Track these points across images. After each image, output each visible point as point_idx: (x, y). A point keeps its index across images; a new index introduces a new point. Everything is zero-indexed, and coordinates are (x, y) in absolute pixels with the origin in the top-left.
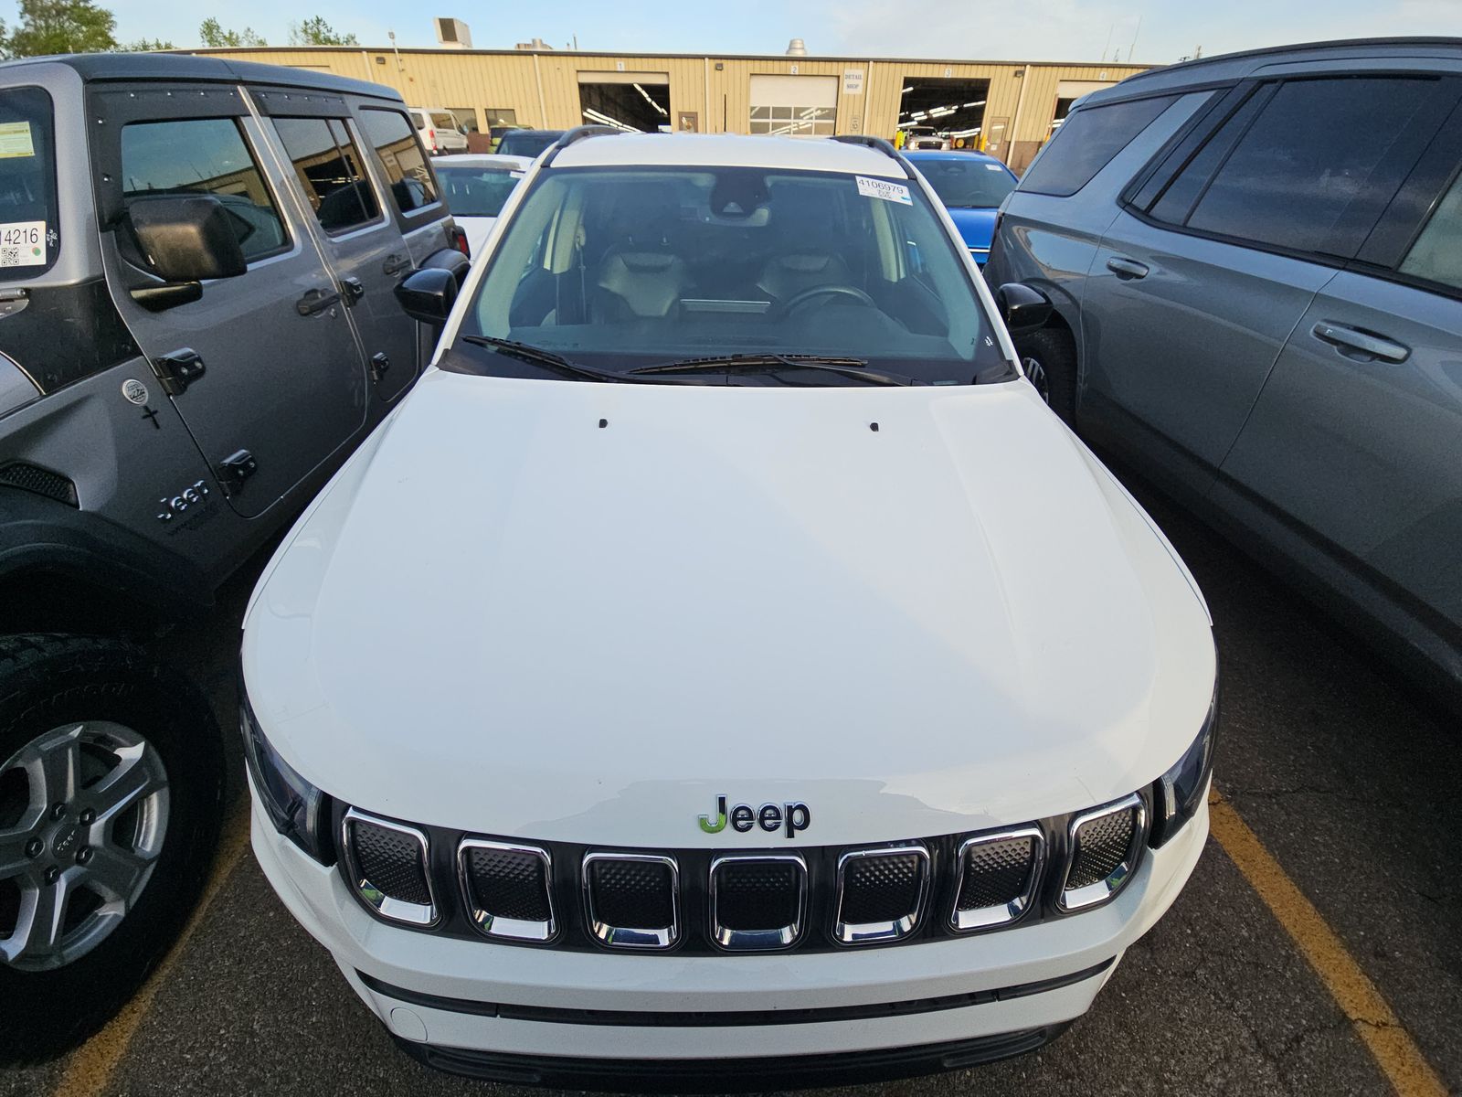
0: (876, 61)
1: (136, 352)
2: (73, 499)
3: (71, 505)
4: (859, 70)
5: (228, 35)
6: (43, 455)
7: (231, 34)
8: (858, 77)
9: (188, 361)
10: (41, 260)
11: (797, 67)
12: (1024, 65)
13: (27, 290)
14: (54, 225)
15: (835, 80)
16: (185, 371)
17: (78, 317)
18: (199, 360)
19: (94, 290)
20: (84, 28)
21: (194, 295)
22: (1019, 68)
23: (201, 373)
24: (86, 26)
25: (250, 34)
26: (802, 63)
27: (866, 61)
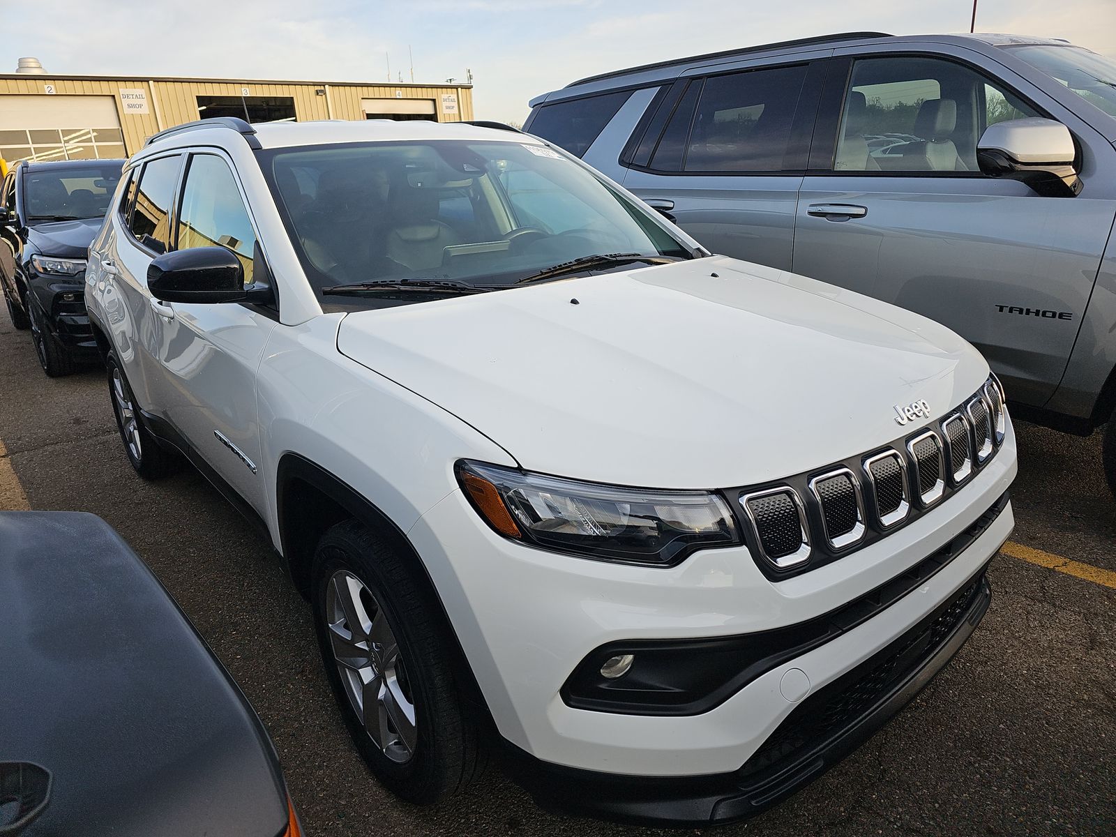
0: (157, 80)
4: (139, 89)
8: (140, 97)
11: (53, 87)
12: (323, 84)
15: (110, 100)
22: (320, 88)
26: (58, 83)
27: (146, 80)
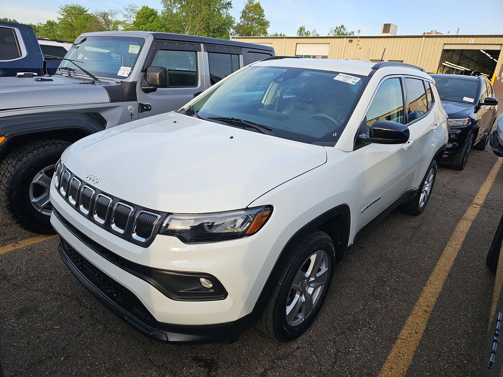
1: (136, 100)
2: (105, 126)
3: (104, 127)
5: (306, 32)
6: (104, 115)
7: (308, 32)
9: (147, 106)
10: (127, 76)
13: (122, 81)
14: (132, 69)
16: (145, 108)
17: (126, 90)
18: (151, 106)
19: (134, 84)
20: (259, 27)
21: (155, 90)
23: (150, 110)
24: (260, 26)
25: (315, 32)
